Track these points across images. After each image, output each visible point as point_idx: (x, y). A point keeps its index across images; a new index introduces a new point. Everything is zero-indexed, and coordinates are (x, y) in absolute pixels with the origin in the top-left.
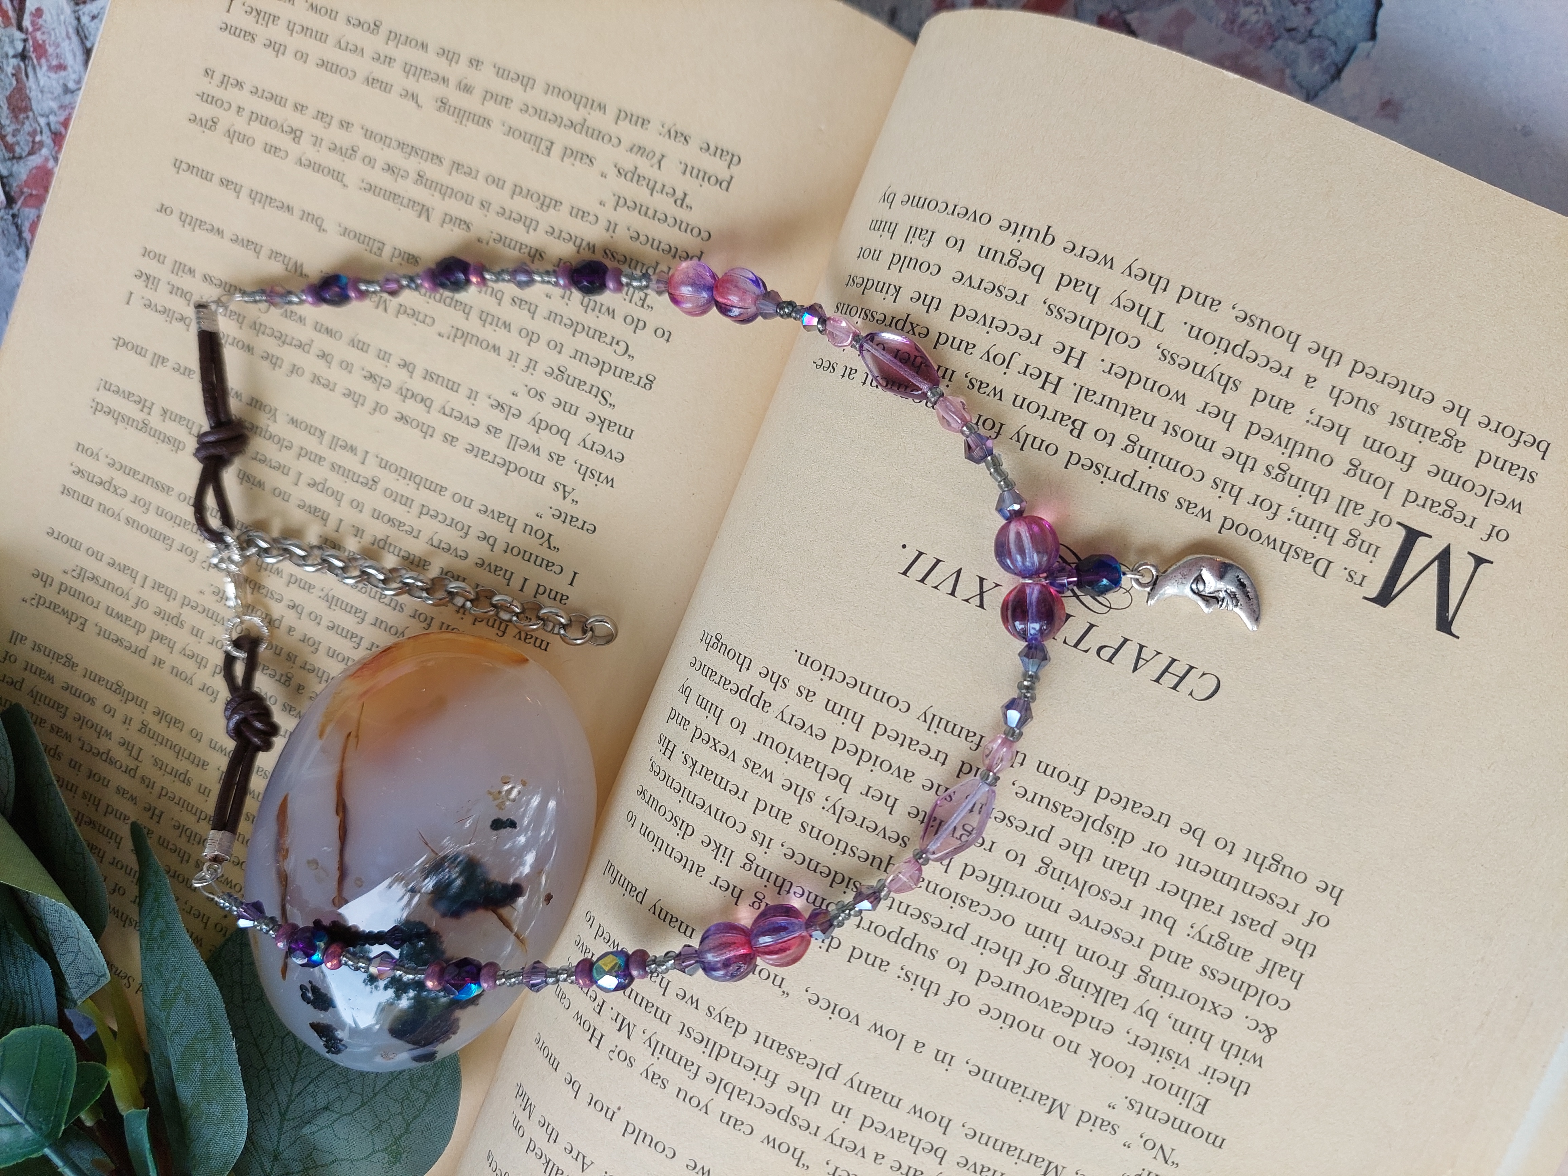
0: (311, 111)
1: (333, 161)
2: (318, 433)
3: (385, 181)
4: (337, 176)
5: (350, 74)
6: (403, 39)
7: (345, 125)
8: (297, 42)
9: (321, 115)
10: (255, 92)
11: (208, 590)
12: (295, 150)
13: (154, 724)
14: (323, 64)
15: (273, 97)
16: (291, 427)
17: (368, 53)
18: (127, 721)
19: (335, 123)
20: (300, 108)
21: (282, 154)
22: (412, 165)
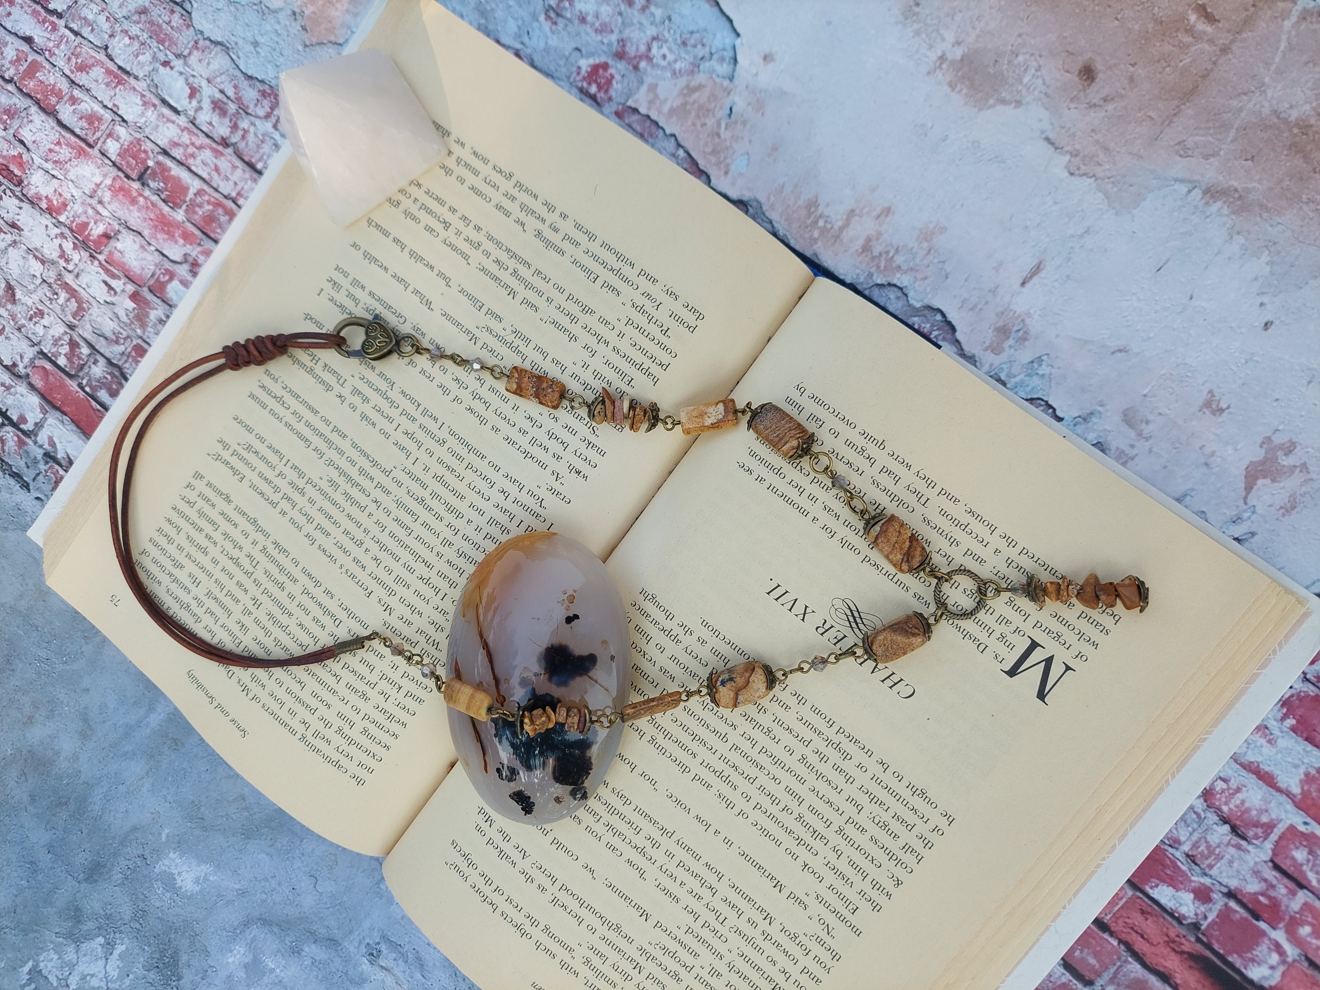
0: (459, 214)
1: (465, 247)
2: (416, 404)
3: (494, 268)
4: (466, 257)
5: (488, 199)
6: (524, 188)
7: (478, 229)
8: (461, 171)
9: (464, 218)
10: (427, 193)
11: (325, 478)
12: (443, 234)
13: (271, 549)
14: (472, 188)
15: (437, 199)
16: (401, 396)
17: (502, 190)
18: (255, 543)
19: (472, 225)
20: (453, 210)
21: (435, 234)
22: (512, 264)
